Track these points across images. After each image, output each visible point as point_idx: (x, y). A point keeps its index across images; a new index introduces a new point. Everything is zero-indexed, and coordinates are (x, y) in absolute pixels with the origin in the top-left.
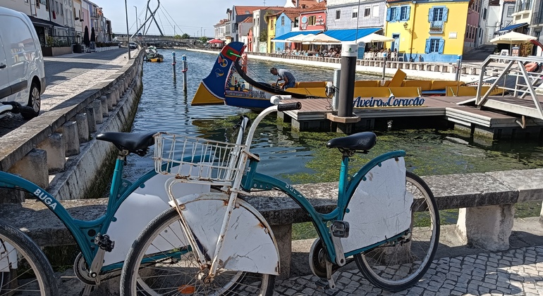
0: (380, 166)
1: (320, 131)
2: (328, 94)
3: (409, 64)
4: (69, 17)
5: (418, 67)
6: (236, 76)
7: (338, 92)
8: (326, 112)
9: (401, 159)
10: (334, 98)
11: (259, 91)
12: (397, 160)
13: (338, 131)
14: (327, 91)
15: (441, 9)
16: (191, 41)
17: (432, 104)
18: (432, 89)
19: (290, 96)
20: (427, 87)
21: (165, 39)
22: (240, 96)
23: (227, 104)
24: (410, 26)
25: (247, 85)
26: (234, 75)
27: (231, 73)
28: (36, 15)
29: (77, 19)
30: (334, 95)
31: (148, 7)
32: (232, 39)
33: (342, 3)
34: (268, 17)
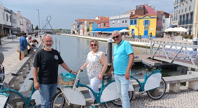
4: (18, 24)
5: (139, 41)
15: (148, 21)
16: (62, 31)
21: (53, 31)
24: (137, 26)
28: (7, 24)
29: (21, 25)
31: (47, 19)
32: (77, 30)
33: (114, 18)
34: (89, 23)
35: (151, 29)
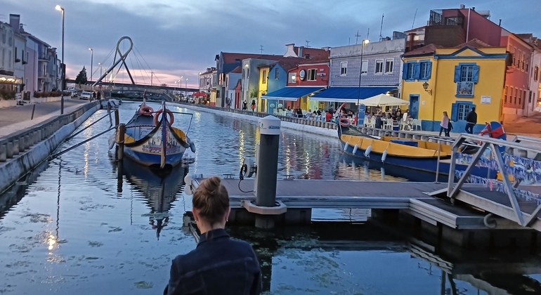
4: (6, 58)
8: (243, 199)
15: (471, 68)
16: (168, 92)
21: (137, 89)
24: (431, 87)
29: (17, 61)
31: (118, 49)
32: (218, 92)
33: (348, 54)
34: (259, 68)
35: (483, 100)
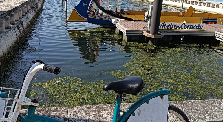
0: (148, 103)
1: (139, 41)
2: (145, 20)
3: (197, 2)
5: (202, 4)
6: (94, 5)
7: (151, 19)
8: (143, 31)
9: (166, 97)
10: (149, 23)
11: (107, 15)
12: (162, 98)
13: (150, 42)
14: (145, 18)
17: (207, 29)
18: (209, 18)
19: (123, 19)
20: (206, 17)
22: (96, 18)
23: (89, 22)
25: (100, 11)
26: (93, 5)
27: (91, 4)
30: (149, 21)
